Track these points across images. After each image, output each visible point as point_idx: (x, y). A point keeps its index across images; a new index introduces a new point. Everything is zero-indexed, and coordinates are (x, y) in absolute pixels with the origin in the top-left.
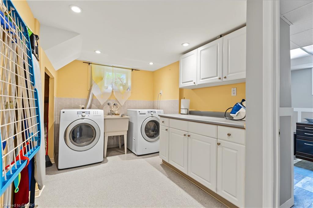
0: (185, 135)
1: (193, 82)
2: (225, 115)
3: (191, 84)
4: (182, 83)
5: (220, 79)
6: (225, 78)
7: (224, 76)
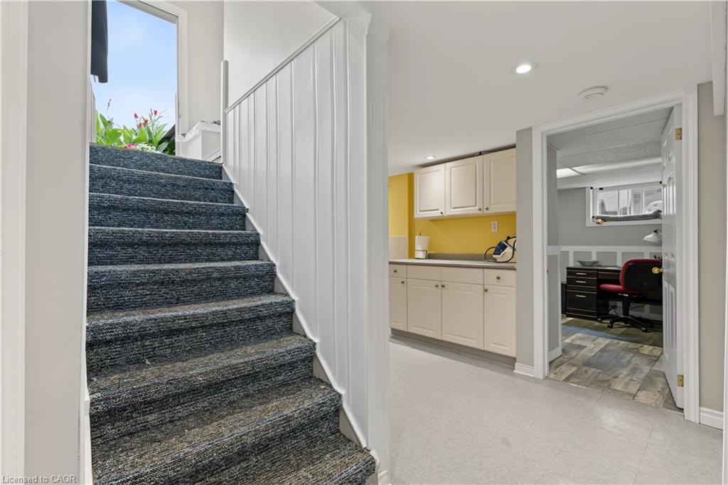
0: (437, 286)
1: (440, 211)
2: (485, 257)
3: (437, 214)
4: (420, 211)
5: (480, 210)
6: (487, 209)
7: (485, 207)
